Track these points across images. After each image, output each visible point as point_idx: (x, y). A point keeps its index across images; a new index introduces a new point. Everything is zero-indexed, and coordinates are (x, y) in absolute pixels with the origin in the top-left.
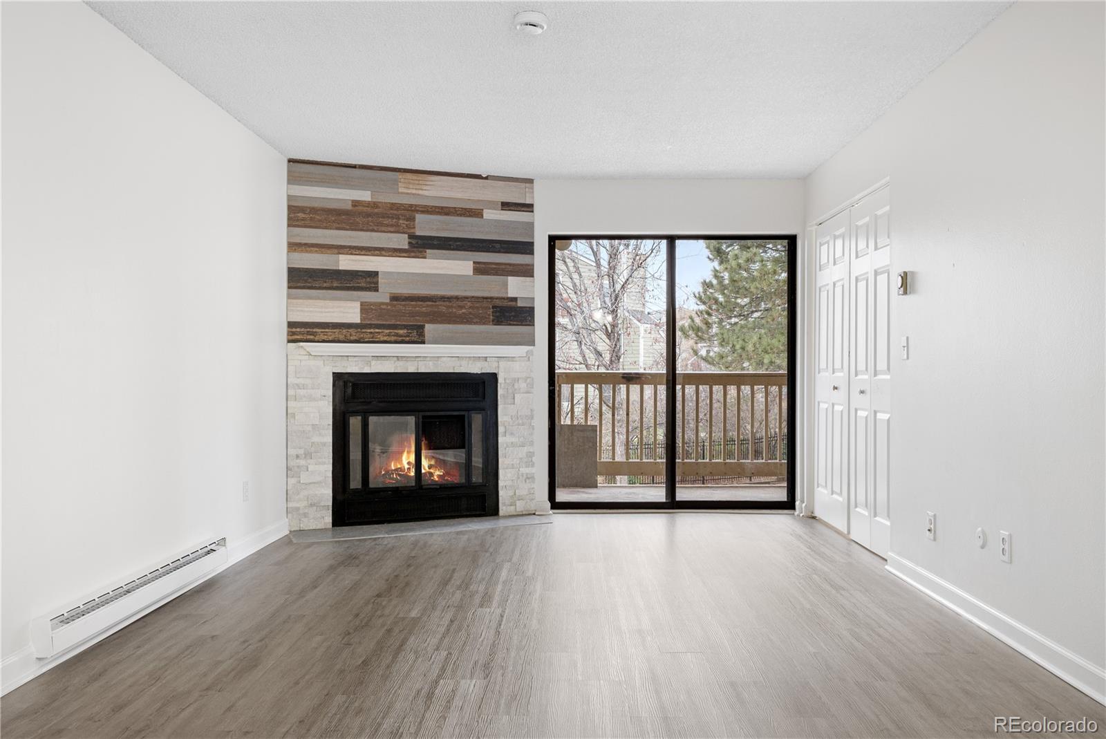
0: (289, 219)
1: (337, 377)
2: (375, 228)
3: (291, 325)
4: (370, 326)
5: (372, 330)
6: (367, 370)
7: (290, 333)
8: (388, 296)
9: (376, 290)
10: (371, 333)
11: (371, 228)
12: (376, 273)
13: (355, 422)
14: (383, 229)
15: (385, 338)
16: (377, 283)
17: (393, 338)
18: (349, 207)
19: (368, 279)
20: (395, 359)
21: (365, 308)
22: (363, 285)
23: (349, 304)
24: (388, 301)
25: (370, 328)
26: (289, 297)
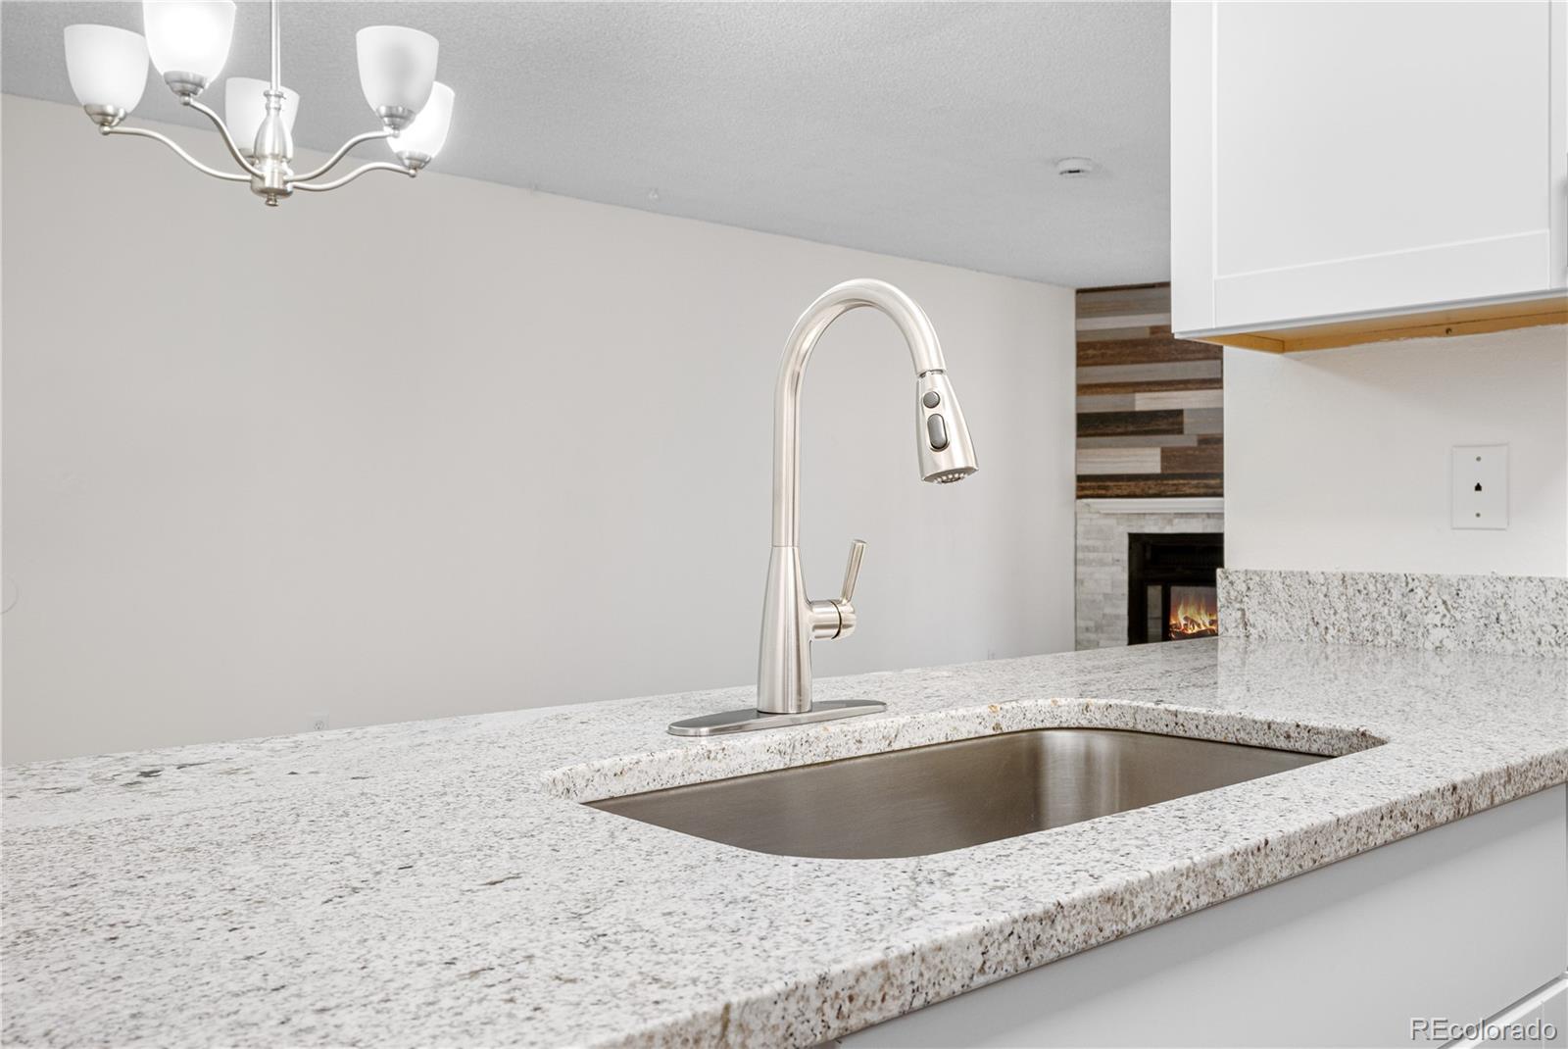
0: (1079, 358)
1: (1134, 538)
2: (1179, 356)
3: (1080, 479)
4: (1174, 476)
5: (1175, 482)
6: (1169, 530)
7: (1080, 488)
8: (1195, 439)
9: (1180, 432)
10: (1174, 485)
11: (1173, 357)
12: (1180, 413)
13: (1154, 593)
14: (1189, 356)
15: (1193, 491)
16: (1181, 423)
17: (1202, 491)
18: (1147, 335)
19: (1171, 420)
20: (1204, 516)
21: (1167, 456)
22: (1164, 427)
23: (1148, 451)
24: (1195, 444)
25: (1173, 479)
26: (1078, 446)
